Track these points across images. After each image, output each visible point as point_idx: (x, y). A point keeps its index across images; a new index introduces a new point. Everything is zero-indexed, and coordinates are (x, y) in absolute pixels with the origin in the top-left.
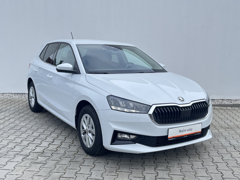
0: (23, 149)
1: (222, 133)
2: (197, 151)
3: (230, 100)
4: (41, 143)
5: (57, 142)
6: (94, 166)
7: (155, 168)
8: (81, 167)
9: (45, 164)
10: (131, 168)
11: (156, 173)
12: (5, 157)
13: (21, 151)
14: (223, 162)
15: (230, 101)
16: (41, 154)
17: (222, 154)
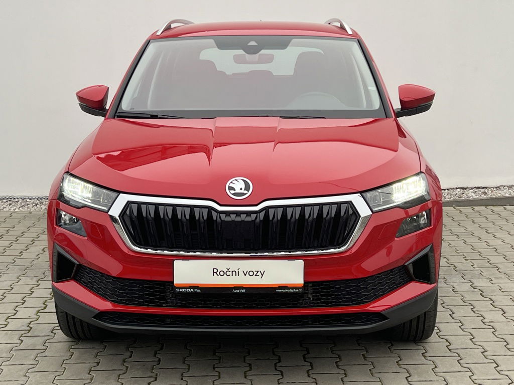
3: (483, 188)
15: (482, 190)
17: (451, 308)
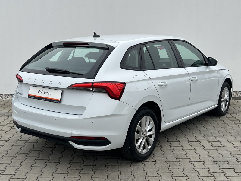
0: (62, 153)
2: (234, 146)
6: (145, 165)
7: (203, 164)
8: (131, 166)
9: (95, 166)
10: (180, 164)
11: (207, 168)
12: (49, 161)
13: (61, 155)
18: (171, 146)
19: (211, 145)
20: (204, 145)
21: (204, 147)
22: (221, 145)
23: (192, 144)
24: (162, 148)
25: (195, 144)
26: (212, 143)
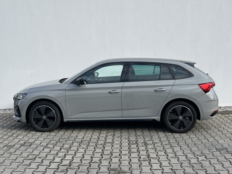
1: (218, 140)
2: (199, 160)
4: (53, 159)
5: (69, 157)
14: (224, 169)
16: (56, 169)
17: (221, 162)
18: (140, 160)
19: (177, 159)
20: (171, 159)
21: (169, 161)
22: (186, 160)
23: (160, 158)
24: (130, 162)
25: (163, 158)
26: (179, 157)
